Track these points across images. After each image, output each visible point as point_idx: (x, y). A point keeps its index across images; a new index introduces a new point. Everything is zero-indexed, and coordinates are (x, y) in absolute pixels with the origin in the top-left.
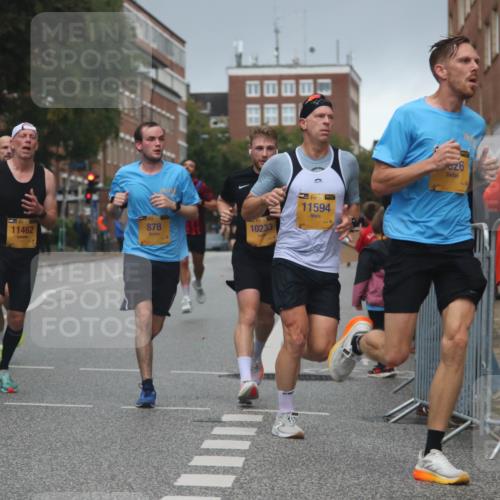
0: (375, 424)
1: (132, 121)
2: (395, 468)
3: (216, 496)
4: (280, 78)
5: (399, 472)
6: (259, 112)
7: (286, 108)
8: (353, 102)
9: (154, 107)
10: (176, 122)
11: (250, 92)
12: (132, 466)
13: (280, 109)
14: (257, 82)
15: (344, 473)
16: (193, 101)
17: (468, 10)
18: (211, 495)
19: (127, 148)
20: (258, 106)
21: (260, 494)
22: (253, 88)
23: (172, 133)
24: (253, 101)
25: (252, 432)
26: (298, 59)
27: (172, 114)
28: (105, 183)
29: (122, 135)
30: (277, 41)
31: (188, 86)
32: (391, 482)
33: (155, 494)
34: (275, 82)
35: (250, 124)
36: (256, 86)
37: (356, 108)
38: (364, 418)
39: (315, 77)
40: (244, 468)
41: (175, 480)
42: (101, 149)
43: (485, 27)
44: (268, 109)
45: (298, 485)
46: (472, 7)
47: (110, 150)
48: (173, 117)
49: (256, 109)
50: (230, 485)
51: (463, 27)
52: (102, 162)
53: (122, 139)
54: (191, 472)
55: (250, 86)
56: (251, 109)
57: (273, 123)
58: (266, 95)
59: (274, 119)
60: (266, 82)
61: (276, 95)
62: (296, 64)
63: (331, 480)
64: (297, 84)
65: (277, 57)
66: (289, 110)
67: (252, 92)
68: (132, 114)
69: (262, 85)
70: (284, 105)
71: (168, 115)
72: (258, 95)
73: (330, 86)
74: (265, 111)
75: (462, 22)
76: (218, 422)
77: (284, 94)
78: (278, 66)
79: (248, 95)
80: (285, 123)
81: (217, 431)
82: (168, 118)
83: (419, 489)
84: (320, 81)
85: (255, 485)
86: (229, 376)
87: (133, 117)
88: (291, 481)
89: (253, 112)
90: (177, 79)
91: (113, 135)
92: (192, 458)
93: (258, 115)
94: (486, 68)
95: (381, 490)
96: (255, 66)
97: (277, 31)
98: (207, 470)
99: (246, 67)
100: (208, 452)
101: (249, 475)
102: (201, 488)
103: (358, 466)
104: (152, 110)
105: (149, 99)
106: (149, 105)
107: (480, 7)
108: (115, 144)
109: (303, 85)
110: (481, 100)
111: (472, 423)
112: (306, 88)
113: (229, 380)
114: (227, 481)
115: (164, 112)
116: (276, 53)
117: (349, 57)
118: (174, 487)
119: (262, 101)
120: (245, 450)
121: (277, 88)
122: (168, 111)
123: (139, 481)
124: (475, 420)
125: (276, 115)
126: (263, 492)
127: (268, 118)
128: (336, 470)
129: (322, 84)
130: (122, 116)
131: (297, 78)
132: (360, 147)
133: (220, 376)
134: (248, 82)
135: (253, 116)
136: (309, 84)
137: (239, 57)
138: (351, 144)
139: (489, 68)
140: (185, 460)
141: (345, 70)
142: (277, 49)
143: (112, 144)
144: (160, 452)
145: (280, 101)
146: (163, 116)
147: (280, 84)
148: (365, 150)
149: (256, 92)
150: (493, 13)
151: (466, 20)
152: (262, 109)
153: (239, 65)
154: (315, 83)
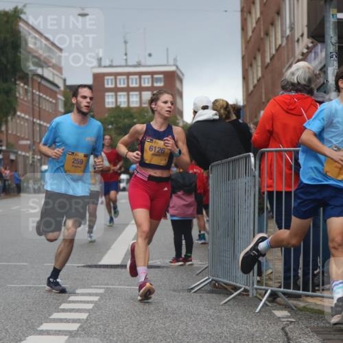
0: (181, 294)
1: (26, 104)
2: (191, 318)
3: (65, 335)
4: (128, 74)
5: (193, 321)
6: (114, 97)
7: (133, 95)
8: (178, 90)
9: (41, 94)
10: (56, 105)
11: (108, 84)
12: (10, 319)
13: (128, 95)
14: (112, 77)
15: (155, 321)
16: (68, 90)
17: (254, 25)
18: (62, 335)
19: (22, 123)
20: (113, 94)
21: (96, 334)
22: (110, 82)
23: (54, 112)
24: (110, 90)
25: (96, 299)
26: (140, 62)
27: (53, 99)
28: (7, 146)
29: (18, 113)
30: (126, 49)
31: (65, 80)
32: (187, 326)
33: (24, 335)
34: (125, 77)
35: (107, 106)
36: (112, 80)
37: (181, 95)
38: (174, 291)
39: (152, 74)
40: (87, 319)
41: (39, 326)
42: (4, 123)
43: (265, 36)
44: (120, 95)
45: (123, 328)
46: (257, 23)
47: (10, 124)
48: (54, 101)
49: (112, 96)
50: (76, 329)
51: (251, 37)
52: (5, 132)
53: (19, 117)
54: (50, 322)
55: (108, 80)
56: (108, 96)
57: (124, 105)
58: (119, 86)
59: (124, 102)
60: (119, 77)
61: (125, 86)
62: (139, 65)
63: (146, 325)
64: (140, 78)
65: (126, 60)
66: (134, 97)
67: (109, 84)
68: (26, 99)
69: (116, 79)
70: (131, 93)
71: (51, 100)
72: (113, 86)
73: (163, 79)
74: (118, 97)
75: (250, 33)
76: (74, 293)
77: (131, 85)
78: (127, 66)
79: (106, 86)
80: (132, 105)
81: (72, 298)
82: (51, 102)
83: (205, 330)
84: (156, 76)
85: (93, 329)
86: (84, 266)
87: (26, 101)
88: (118, 327)
89: (110, 97)
90: (57, 75)
91: (12, 113)
92: (52, 314)
93: (114, 100)
94: (266, 64)
95: (179, 330)
96: (111, 66)
97: (126, 42)
98: (61, 321)
99: (105, 67)
100: (64, 310)
101: (90, 323)
102: (56, 331)
103: (166, 318)
104: (40, 96)
105: (37, 89)
106: (38, 93)
107: (262, 22)
108: (14, 120)
109: (144, 79)
110: (263, 86)
111: (245, 289)
112: (146, 81)
113: (85, 269)
114: (74, 327)
115: (48, 98)
116: (125, 57)
117: (175, 60)
118: (37, 330)
119: (116, 90)
120: (89, 309)
121: (126, 81)
122: (51, 97)
123: (13, 327)
124: (247, 287)
125: (126, 100)
126: (98, 333)
127: (121, 102)
128: (150, 319)
129: (157, 78)
130: (19, 100)
131: (140, 74)
132: (183, 122)
133: (78, 267)
134: (106, 78)
135: (110, 101)
136: (148, 79)
137: (100, 60)
138: (177, 119)
139: (268, 64)
140: (47, 316)
141: (173, 69)
142: (126, 54)
143: (12, 119)
144: (30, 311)
145: (128, 90)
146: (48, 100)
147: (128, 79)
148: (187, 123)
149: (112, 84)
150: (270, 26)
151: (253, 32)
152: (116, 96)
153: (100, 66)
154: (152, 78)
